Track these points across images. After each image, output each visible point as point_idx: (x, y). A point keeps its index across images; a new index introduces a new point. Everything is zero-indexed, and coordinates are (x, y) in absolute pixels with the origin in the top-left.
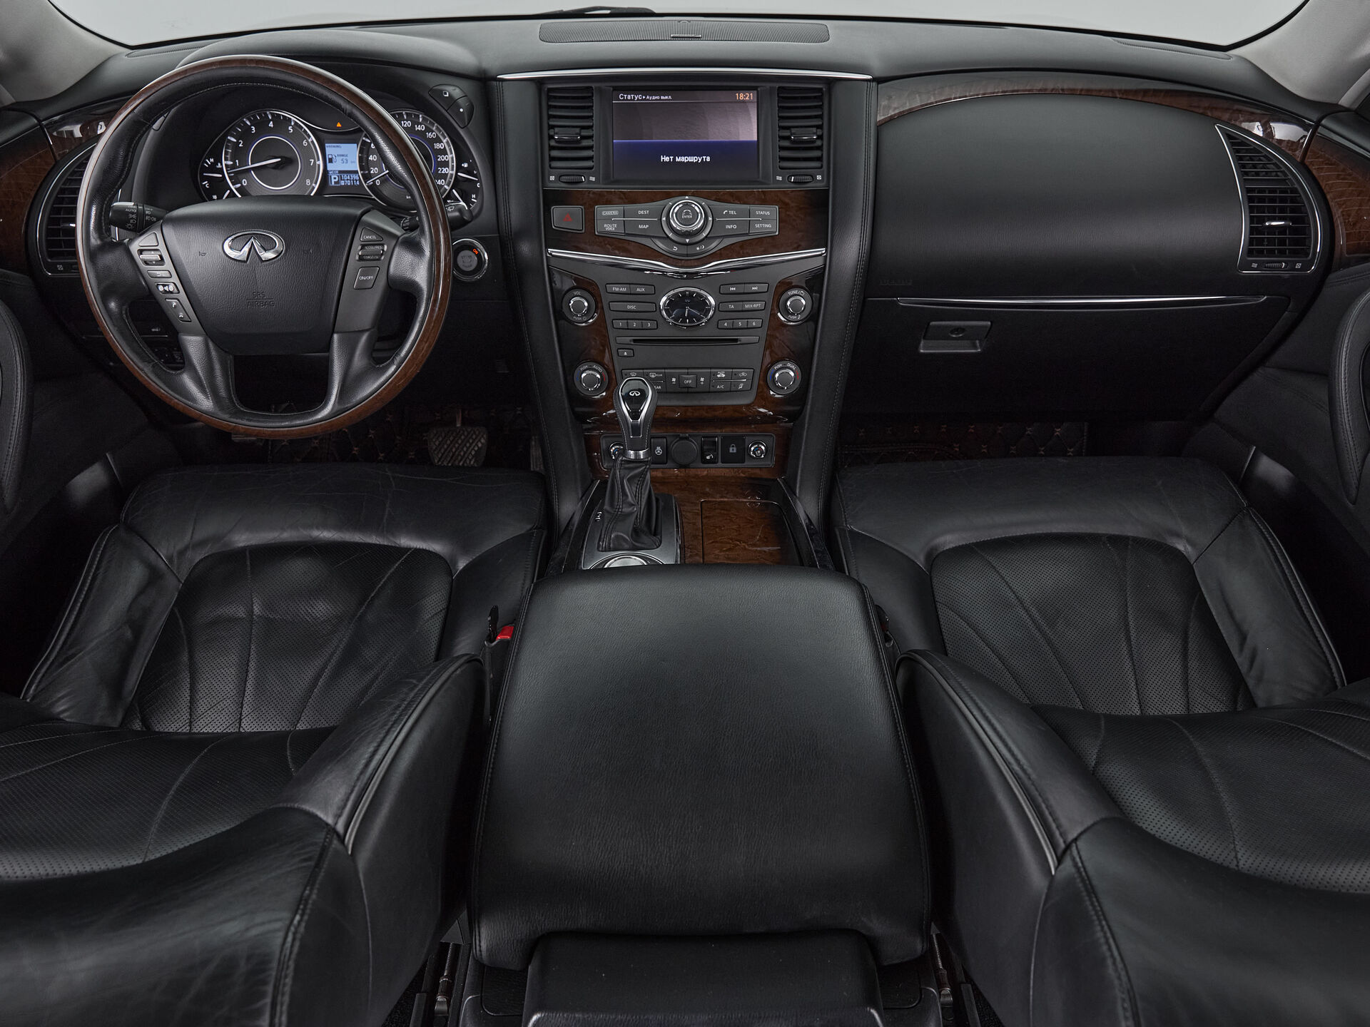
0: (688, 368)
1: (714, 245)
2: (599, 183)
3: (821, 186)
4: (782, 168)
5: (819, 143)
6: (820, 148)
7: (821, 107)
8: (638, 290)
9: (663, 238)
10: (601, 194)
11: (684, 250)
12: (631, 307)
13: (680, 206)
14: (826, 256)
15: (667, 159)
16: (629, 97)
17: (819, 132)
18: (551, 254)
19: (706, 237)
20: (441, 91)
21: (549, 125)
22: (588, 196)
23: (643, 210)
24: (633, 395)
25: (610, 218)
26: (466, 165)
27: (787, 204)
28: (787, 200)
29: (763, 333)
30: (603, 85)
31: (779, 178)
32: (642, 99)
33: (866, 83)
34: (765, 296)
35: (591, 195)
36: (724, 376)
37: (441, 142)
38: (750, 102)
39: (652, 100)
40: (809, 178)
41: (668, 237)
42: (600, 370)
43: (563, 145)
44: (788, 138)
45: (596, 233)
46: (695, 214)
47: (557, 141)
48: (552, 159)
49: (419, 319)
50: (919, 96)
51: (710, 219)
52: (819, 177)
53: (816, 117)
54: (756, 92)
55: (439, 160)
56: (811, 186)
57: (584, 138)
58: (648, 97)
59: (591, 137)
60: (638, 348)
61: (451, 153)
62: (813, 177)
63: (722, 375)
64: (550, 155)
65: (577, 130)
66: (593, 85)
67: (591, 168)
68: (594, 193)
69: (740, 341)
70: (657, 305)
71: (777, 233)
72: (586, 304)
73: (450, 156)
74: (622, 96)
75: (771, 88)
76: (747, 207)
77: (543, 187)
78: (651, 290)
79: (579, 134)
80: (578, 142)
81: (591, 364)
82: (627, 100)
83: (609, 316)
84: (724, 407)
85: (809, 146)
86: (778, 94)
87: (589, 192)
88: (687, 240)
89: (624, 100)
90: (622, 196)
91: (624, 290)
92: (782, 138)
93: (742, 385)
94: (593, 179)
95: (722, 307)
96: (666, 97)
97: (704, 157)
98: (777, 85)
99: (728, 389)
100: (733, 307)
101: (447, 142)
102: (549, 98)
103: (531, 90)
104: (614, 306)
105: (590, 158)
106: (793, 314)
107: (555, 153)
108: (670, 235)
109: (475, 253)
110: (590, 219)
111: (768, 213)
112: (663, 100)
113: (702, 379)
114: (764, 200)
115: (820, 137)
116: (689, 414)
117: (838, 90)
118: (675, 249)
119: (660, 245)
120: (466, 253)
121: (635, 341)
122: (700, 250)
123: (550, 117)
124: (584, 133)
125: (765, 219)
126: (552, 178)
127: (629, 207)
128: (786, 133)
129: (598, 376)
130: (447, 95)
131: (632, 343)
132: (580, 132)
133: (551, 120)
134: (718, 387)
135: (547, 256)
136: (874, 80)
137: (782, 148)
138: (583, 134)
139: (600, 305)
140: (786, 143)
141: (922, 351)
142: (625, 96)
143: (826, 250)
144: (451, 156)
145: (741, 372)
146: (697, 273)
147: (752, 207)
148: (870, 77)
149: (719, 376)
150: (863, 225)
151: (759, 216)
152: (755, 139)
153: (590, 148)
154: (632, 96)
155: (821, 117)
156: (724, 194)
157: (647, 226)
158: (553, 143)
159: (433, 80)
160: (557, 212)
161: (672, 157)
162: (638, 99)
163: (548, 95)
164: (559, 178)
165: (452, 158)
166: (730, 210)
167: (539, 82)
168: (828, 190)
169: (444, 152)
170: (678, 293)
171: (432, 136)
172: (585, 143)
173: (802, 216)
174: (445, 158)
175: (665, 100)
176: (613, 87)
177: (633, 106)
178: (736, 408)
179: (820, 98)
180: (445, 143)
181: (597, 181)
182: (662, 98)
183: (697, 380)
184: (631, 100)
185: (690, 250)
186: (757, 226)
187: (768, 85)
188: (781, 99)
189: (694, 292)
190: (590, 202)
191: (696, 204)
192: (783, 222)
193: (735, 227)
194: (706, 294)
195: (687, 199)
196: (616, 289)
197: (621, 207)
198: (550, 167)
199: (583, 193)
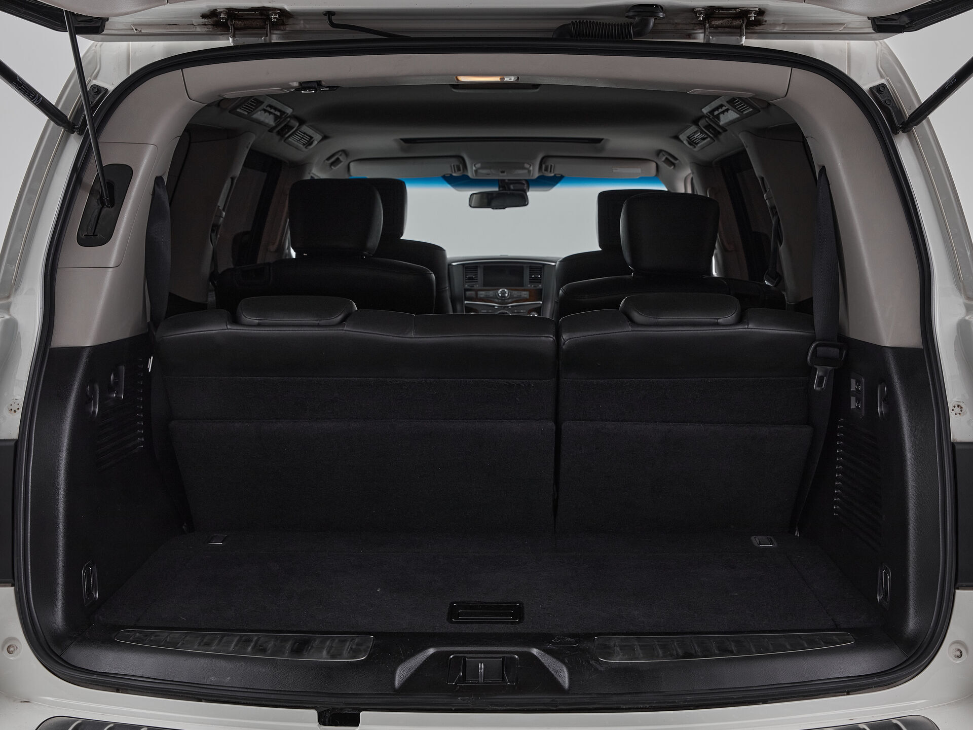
1: (510, 300)
3: (541, 287)
4: (530, 283)
6: (541, 280)
7: (541, 271)
11: (502, 301)
14: (542, 304)
18: (465, 302)
19: (508, 298)
21: (466, 275)
23: (491, 292)
25: (482, 294)
27: (531, 291)
30: (481, 265)
31: (529, 286)
40: (537, 286)
41: (498, 298)
43: (470, 279)
45: (480, 298)
46: (505, 292)
51: (510, 294)
53: (539, 272)
56: (538, 288)
59: (477, 277)
62: (539, 286)
64: (465, 281)
65: (473, 275)
66: (478, 265)
67: (477, 284)
68: (478, 289)
71: (527, 298)
75: (527, 266)
77: (464, 288)
80: (473, 278)
85: (538, 279)
88: (503, 298)
90: (485, 289)
91: (486, 311)
98: (529, 265)
102: (466, 269)
103: (461, 266)
105: (477, 282)
107: (467, 281)
110: (477, 294)
114: (524, 290)
115: (541, 277)
117: (546, 266)
118: (500, 301)
119: (496, 300)
122: (507, 301)
124: (475, 276)
125: (525, 294)
127: (487, 292)
133: (466, 273)
140: (531, 278)
143: (543, 302)
147: (521, 292)
151: (523, 293)
153: (477, 279)
155: (541, 273)
157: (492, 295)
158: (467, 278)
160: (468, 293)
164: (468, 286)
167: (463, 265)
168: (542, 289)
173: (535, 295)
176: (484, 265)
179: (541, 268)
181: (479, 286)
185: (504, 301)
186: (522, 296)
188: (530, 268)
190: (477, 291)
191: (506, 290)
192: (530, 296)
193: (517, 296)
194: (508, 312)
195: (503, 289)
196: (483, 311)
197: (485, 292)
198: (466, 284)
199: (475, 289)
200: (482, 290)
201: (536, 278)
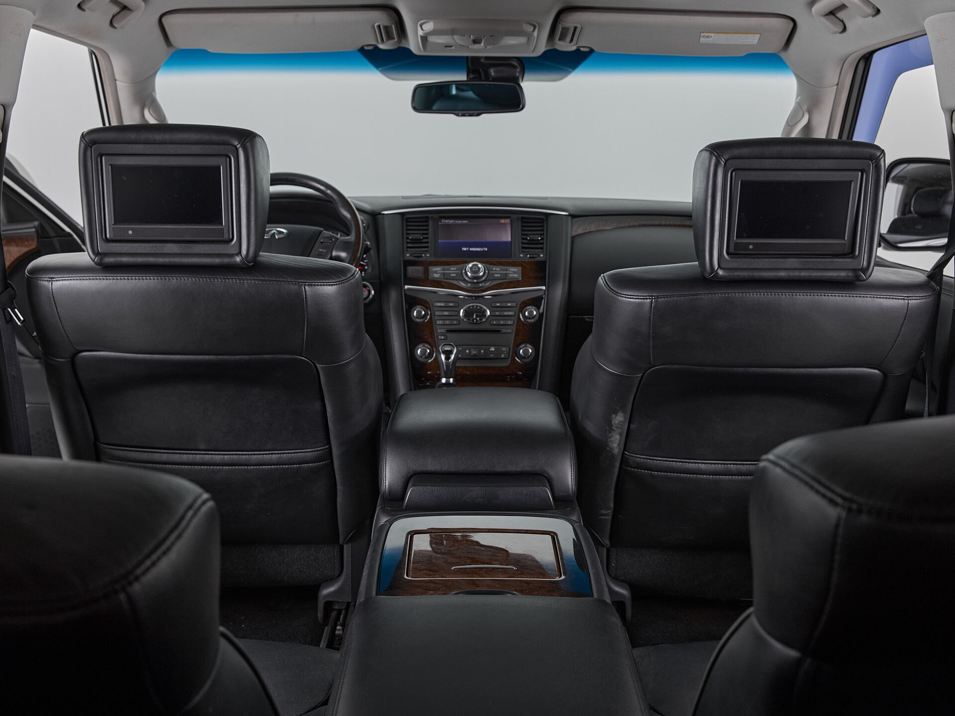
0: (475, 345)
1: (488, 283)
2: (432, 257)
3: (543, 259)
4: (523, 252)
5: (542, 241)
6: (542, 244)
7: (543, 226)
8: (449, 304)
9: (463, 280)
10: (432, 262)
11: (473, 286)
12: (446, 313)
13: (472, 265)
14: (546, 290)
15: (465, 249)
17: (542, 237)
18: (406, 288)
19: (485, 279)
21: (407, 233)
23: (453, 268)
24: (447, 350)
25: (436, 272)
27: (525, 267)
28: (525, 265)
29: (514, 328)
30: (434, 215)
31: (522, 256)
32: (454, 222)
33: (566, 216)
34: (514, 309)
35: (427, 262)
36: (493, 349)
38: (507, 224)
39: (458, 223)
40: (536, 256)
41: (465, 280)
43: (415, 241)
44: (526, 239)
45: (430, 278)
46: (479, 268)
47: (411, 239)
48: (408, 247)
51: (487, 271)
52: (542, 255)
53: (540, 230)
54: (510, 219)
56: (538, 259)
57: (424, 238)
58: (456, 221)
59: (427, 238)
60: (449, 335)
62: (539, 255)
63: (492, 349)
65: (422, 235)
66: (429, 215)
67: (427, 251)
69: (502, 331)
70: (459, 313)
71: (520, 279)
72: (423, 313)
74: (443, 221)
75: (517, 218)
76: (505, 267)
77: (403, 258)
78: (456, 305)
80: (421, 239)
81: (423, 344)
82: (446, 223)
83: (435, 318)
84: (494, 367)
85: (537, 242)
86: (521, 220)
88: (475, 281)
89: (444, 223)
90: (443, 262)
91: (442, 304)
92: (523, 239)
93: (503, 355)
94: (428, 255)
95: (493, 314)
96: (465, 221)
98: (521, 216)
99: (496, 357)
100: (498, 313)
102: (407, 222)
103: (399, 217)
104: (437, 313)
105: (427, 247)
106: (529, 318)
107: (409, 245)
108: (467, 278)
109: (367, 289)
110: (426, 272)
111: (516, 270)
112: (464, 223)
113: (482, 351)
114: (514, 264)
115: (542, 239)
116: (475, 371)
117: (551, 218)
118: (469, 285)
121: (448, 331)
122: (481, 285)
123: (407, 230)
124: (424, 236)
125: (514, 273)
126: (408, 255)
127: (446, 267)
128: (526, 237)
129: (428, 350)
131: (446, 332)
134: (491, 356)
135: (404, 289)
136: (570, 215)
137: (523, 243)
140: (525, 241)
142: (445, 221)
143: (546, 288)
145: (503, 348)
146: (480, 296)
147: (508, 268)
148: (567, 214)
149: (491, 350)
151: (512, 271)
152: (510, 240)
153: (427, 242)
155: (543, 230)
156: (495, 262)
157: (455, 275)
158: (408, 241)
160: (410, 269)
161: (468, 248)
162: (451, 222)
163: (406, 220)
164: (411, 255)
166: (497, 268)
167: (402, 214)
168: (545, 262)
170: (470, 306)
172: (425, 240)
173: (534, 272)
176: (439, 216)
177: (448, 225)
178: (501, 368)
179: (543, 222)
181: (430, 256)
183: (480, 352)
184: (448, 222)
185: (477, 286)
186: (510, 275)
187: (516, 216)
188: (522, 222)
189: (479, 306)
190: (427, 265)
191: (480, 266)
192: (523, 274)
193: (499, 275)
194: (484, 307)
195: (475, 263)
196: (439, 304)
197: (442, 267)
198: (407, 250)
199: (423, 261)
200: (436, 264)
201: (533, 242)
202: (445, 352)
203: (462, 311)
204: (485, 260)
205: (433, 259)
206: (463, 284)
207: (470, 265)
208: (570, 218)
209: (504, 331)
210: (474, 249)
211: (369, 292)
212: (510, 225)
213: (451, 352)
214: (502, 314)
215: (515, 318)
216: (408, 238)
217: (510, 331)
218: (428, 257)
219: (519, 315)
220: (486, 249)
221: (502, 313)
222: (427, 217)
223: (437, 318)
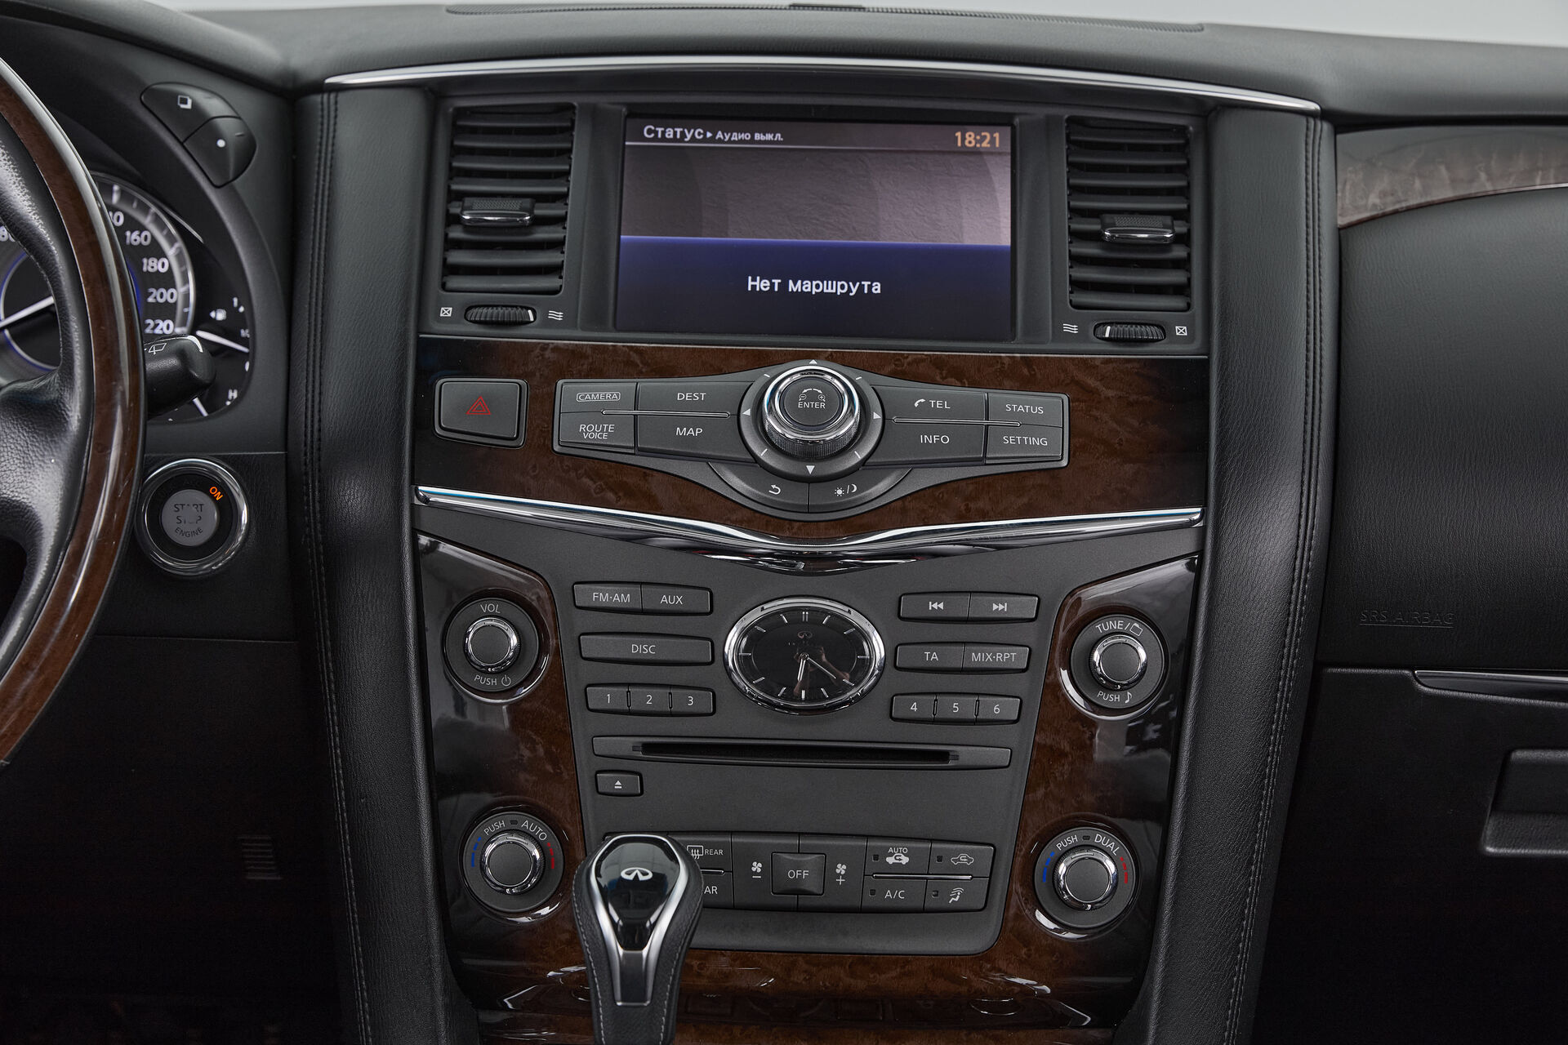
0: (800, 834)
1: (884, 488)
2: (575, 327)
5: (1179, 252)
6: (1183, 264)
7: (1184, 170)
8: (664, 599)
9: (746, 461)
10: (576, 354)
11: (801, 494)
12: (642, 649)
13: (795, 377)
14: (1203, 530)
15: (763, 285)
16: (670, 133)
17: (1181, 228)
18: (426, 500)
19: (864, 462)
20: (174, 95)
21: (449, 191)
22: (542, 355)
23: (689, 391)
24: (631, 877)
25: (596, 412)
26: (220, 315)
27: (1091, 392)
28: (1091, 382)
29: (1023, 738)
30: (602, 100)
31: (1073, 329)
32: (705, 140)
33: (1303, 119)
34: (1029, 633)
35: (548, 354)
36: (905, 860)
37: (160, 253)
38: (991, 153)
39: (730, 141)
41: (756, 459)
42: (542, 833)
43: (484, 238)
44: (1096, 237)
45: (557, 448)
46: (834, 399)
47: (469, 227)
48: (452, 270)
49: (25, 606)
50: (1448, 168)
51: (877, 416)
52: (1181, 331)
53: (1170, 192)
54: (1008, 129)
55: (150, 300)
56: (1161, 350)
57: (539, 221)
58: (719, 135)
59: (560, 220)
60: (657, 771)
61: (186, 281)
62: (1165, 330)
64: (445, 260)
65: (527, 202)
66: (576, 100)
67: (555, 292)
68: (556, 349)
69: (956, 758)
70: (717, 647)
71: (1064, 463)
72: (514, 641)
73: (182, 290)
74: (650, 131)
75: (1050, 121)
76: (982, 394)
77: (418, 332)
78: (702, 602)
79: (531, 212)
80: (523, 228)
81: (514, 815)
82: (664, 139)
83: (577, 675)
84: (903, 960)
85: (1151, 257)
86: (1068, 136)
87: (544, 347)
88: (810, 468)
89: (655, 139)
90: (635, 357)
91: (622, 598)
92: (1076, 235)
93: (959, 891)
94: (557, 316)
95: (905, 657)
96: (769, 137)
97: (866, 284)
98: (1066, 113)
99: (918, 904)
100: (935, 656)
101: (179, 256)
102: (457, 130)
103: (412, 109)
104: (593, 646)
105: (555, 270)
106: (1110, 688)
107: (460, 258)
108: (763, 453)
109: (213, 498)
110: (540, 408)
111: (1040, 410)
112: (760, 142)
113: (841, 869)
114: (1028, 377)
116: (798, 978)
117: (1228, 130)
118: (776, 490)
120: (190, 497)
121: (648, 748)
122: (845, 495)
123: (454, 173)
125: (1030, 425)
126: (446, 312)
127: (652, 384)
128: (1093, 226)
129: (536, 853)
130: (189, 106)
131: (640, 754)
132: (533, 207)
133: (456, 179)
134: (888, 894)
135: (412, 505)
136: (1325, 115)
137: (1077, 260)
138: (537, 212)
139: (552, 642)
141: (1490, 849)
142: (660, 130)
143: (1203, 514)
144: (185, 290)
145: (957, 853)
146: (834, 558)
147: (995, 396)
148: (1313, 106)
149: (890, 860)
150: (1307, 471)
152: (1006, 241)
153: (558, 245)
154: (679, 130)
155: (1184, 192)
156: (918, 361)
157: (701, 430)
158: (457, 233)
159: (156, 72)
160: (453, 391)
161: (777, 282)
162: (693, 139)
163: (454, 125)
164: (466, 312)
165: (187, 296)
166: (936, 398)
167: (433, 91)
168: (1204, 365)
169: (166, 280)
170: (777, 613)
171: (141, 240)
172: (543, 234)
173: (1136, 423)
174: (167, 295)
175: (766, 142)
176: (629, 105)
177: (678, 155)
178: (942, 965)
179: (1183, 149)
180: (172, 258)
181: (569, 322)
182: (758, 136)
183: (827, 872)
184: (675, 139)
185: (818, 495)
186: (1009, 440)
187: (1040, 112)
188: (1075, 146)
189: (825, 612)
190: (545, 370)
191: (838, 381)
192: (1080, 435)
193: (946, 440)
194: (855, 618)
195: (813, 365)
196: (602, 596)
197: (629, 385)
198: (443, 286)
199: (526, 349)
200: (597, 366)
202: (617, 893)
203: (733, 637)
204: (867, 346)
205: (582, 338)
206: (737, 483)
207: (790, 374)
208: (1326, 127)
209: (966, 755)
210: (808, 286)
211: (227, 510)
212: (1009, 157)
213: (658, 889)
214: (958, 664)
215: (1029, 687)
216: (453, 220)
217: (1001, 756)
218: (553, 324)
219: (1051, 671)
220: (877, 288)
221: (955, 657)
222: (571, 107)
223: (589, 672)
